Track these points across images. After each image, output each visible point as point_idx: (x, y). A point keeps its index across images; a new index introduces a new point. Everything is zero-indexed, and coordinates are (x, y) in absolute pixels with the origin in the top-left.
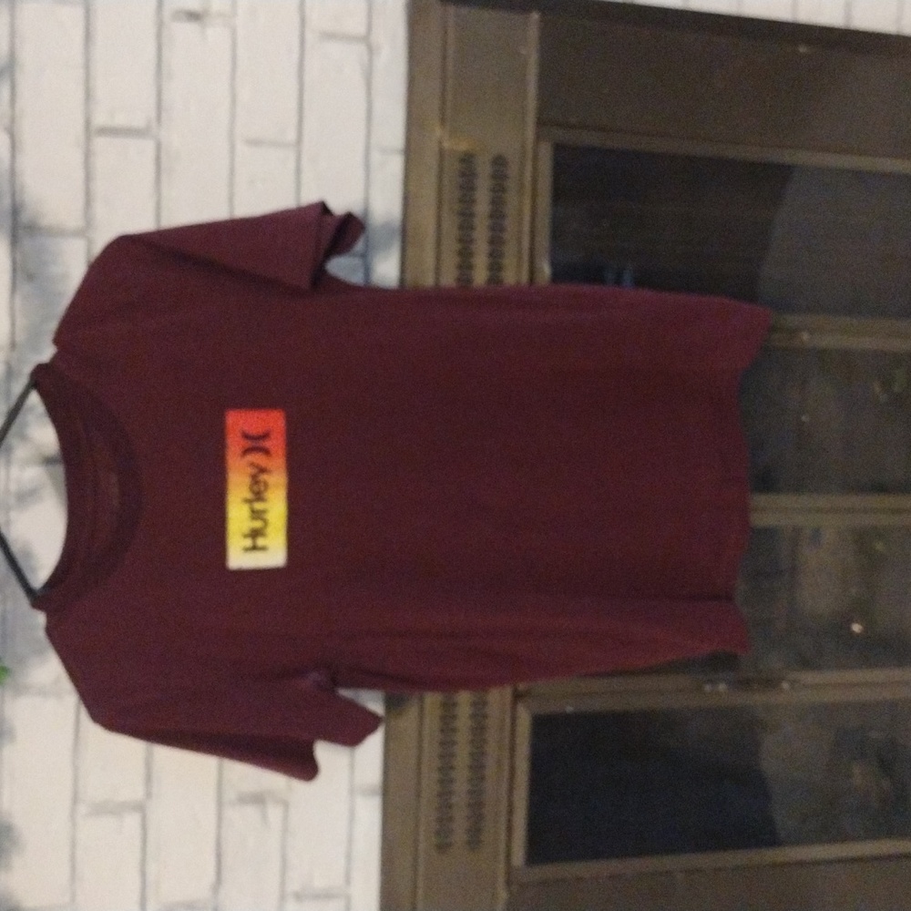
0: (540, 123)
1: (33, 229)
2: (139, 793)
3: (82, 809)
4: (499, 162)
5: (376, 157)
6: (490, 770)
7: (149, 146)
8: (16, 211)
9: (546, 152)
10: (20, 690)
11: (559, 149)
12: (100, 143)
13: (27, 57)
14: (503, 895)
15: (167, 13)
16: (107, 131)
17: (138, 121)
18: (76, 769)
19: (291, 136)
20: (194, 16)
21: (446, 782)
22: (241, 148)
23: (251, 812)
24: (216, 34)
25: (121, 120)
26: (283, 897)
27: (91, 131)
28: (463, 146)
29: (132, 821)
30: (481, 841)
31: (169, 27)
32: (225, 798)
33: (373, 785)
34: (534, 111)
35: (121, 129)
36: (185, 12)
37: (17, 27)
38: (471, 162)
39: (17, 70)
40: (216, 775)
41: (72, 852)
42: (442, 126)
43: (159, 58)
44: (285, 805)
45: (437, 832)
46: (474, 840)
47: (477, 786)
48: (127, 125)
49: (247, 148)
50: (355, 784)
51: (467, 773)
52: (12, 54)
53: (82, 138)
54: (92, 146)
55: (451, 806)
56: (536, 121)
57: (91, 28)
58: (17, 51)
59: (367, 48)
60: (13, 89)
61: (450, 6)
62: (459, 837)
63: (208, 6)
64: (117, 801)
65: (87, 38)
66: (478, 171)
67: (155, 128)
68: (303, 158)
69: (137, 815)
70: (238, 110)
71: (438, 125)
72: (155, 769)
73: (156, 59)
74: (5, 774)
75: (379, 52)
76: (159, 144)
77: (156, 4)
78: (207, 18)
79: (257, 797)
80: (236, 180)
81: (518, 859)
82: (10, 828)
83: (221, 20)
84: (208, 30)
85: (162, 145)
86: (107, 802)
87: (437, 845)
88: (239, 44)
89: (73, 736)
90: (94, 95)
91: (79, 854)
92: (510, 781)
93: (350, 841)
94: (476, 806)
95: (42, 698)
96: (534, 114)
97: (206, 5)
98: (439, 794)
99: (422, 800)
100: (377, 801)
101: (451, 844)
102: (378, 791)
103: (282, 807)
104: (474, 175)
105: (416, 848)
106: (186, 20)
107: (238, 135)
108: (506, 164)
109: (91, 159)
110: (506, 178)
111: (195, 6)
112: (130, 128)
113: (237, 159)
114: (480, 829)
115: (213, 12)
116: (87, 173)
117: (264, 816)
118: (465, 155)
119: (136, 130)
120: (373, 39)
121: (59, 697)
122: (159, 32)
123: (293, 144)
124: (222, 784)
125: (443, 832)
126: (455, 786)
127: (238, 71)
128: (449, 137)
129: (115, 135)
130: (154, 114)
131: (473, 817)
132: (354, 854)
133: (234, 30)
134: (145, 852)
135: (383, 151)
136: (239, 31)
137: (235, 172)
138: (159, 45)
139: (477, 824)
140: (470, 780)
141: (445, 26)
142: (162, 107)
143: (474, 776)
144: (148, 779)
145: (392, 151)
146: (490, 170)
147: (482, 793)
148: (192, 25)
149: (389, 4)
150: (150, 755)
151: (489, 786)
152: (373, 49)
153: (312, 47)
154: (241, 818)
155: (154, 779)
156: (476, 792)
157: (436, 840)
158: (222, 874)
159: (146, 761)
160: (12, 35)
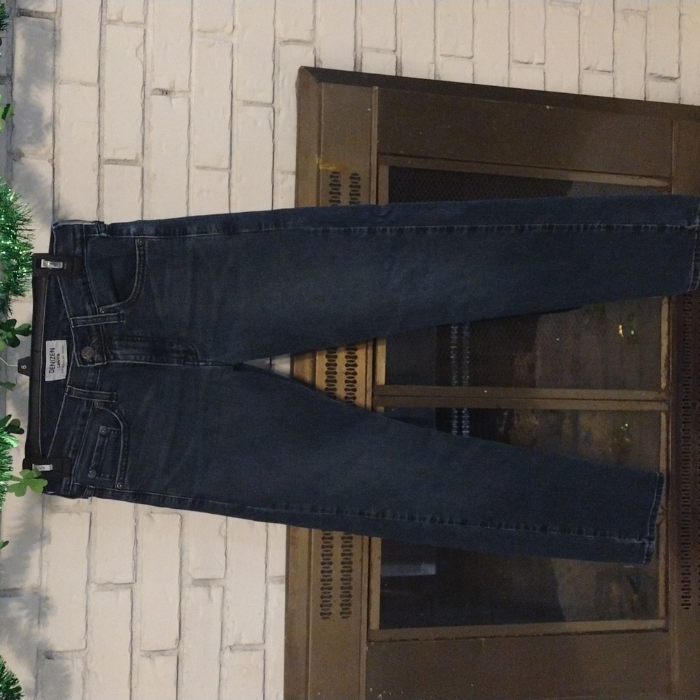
0: (379, 153)
2: (129, 578)
3: (93, 587)
4: (355, 177)
5: (278, 177)
6: (356, 566)
7: (138, 169)
8: (54, 211)
9: (385, 171)
10: (54, 509)
11: (392, 168)
12: (107, 168)
13: (63, 118)
14: (365, 648)
15: (148, 93)
16: (109, 161)
17: (132, 157)
18: (89, 561)
19: (226, 164)
20: (165, 92)
21: (326, 572)
22: (193, 170)
23: (201, 591)
24: (178, 102)
25: (120, 155)
26: (221, 649)
27: (101, 162)
28: (331, 169)
29: (124, 595)
30: (350, 613)
31: (149, 99)
32: (184, 583)
33: (281, 576)
34: (376, 145)
35: (120, 160)
36: (160, 90)
37: (57, 100)
38: (337, 177)
39: (57, 126)
40: (179, 567)
41: (86, 615)
42: (319, 156)
43: (144, 118)
44: (224, 588)
45: (321, 606)
46: (346, 612)
47: (347, 576)
48: (123, 158)
49: (197, 171)
50: (268, 575)
51: (340, 567)
52: (54, 115)
53: (96, 166)
54: (101, 171)
55: (331, 589)
56: (378, 153)
57: (101, 100)
58: (57, 114)
59: (272, 110)
60: (54, 136)
61: (323, 83)
62: (336, 609)
63: (174, 86)
64: (115, 582)
65: (99, 106)
66: (341, 183)
67: (141, 160)
68: (233, 177)
69: (128, 592)
70: (192, 148)
71: (316, 155)
72: (139, 562)
73: (141, 119)
74: (44, 563)
75: (279, 112)
76: (143, 169)
77: (142, 85)
78: (173, 93)
79: (205, 583)
80: (191, 191)
81: (375, 624)
82: (47, 598)
83: (181, 94)
84: (173, 100)
85: (145, 169)
86: (109, 583)
87: (321, 614)
88: (192, 108)
89: (87, 540)
90: (104, 140)
91: (91, 617)
92: (369, 573)
93: (265, 613)
94: (347, 589)
95: (68, 514)
96: (376, 148)
97: (172, 85)
98: (322, 580)
99: (312, 584)
100: (283, 586)
101: (330, 614)
102: (284, 581)
103: (221, 589)
104: (339, 185)
105: (308, 616)
106: (160, 95)
107: (192, 164)
108: (359, 179)
109: (101, 178)
110: (359, 187)
111: (165, 86)
112: (125, 160)
113: (191, 179)
114: (350, 605)
115: (176, 89)
116: (99, 187)
117: (209, 595)
118: (334, 173)
119: (129, 161)
120: (276, 105)
121: (79, 514)
122: (144, 102)
123: (227, 169)
124: (183, 573)
125: (326, 606)
126: (333, 575)
127: (192, 124)
128: (323, 163)
129: (116, 164)
130: (140, 151)
131: (345, 596)
132: (268, 622)
133: (189, 100)
134: (132, 616)
135: (283, 173)
136: (192, 101)
137: (190, 186)
138: (143, 110)
139: (348, 600)
140: (342, 571)
141: (320, 95)
142: (145, 147)
143: (345, 569)
144: (135, 569)
145: (288, 172)
146: (349, 182)
147: (350, 581)
148: (164, 97)
149: (286, 84)
150: (136, 553)
151: (355, 575)
152: (276, 111)
153: (238, 110)
154: (195, 595)
155: (139, 568)
156: (347, 579)
157: (320, 611)
158: (182, 632)
159: (134, 556)
160: (54, 104)
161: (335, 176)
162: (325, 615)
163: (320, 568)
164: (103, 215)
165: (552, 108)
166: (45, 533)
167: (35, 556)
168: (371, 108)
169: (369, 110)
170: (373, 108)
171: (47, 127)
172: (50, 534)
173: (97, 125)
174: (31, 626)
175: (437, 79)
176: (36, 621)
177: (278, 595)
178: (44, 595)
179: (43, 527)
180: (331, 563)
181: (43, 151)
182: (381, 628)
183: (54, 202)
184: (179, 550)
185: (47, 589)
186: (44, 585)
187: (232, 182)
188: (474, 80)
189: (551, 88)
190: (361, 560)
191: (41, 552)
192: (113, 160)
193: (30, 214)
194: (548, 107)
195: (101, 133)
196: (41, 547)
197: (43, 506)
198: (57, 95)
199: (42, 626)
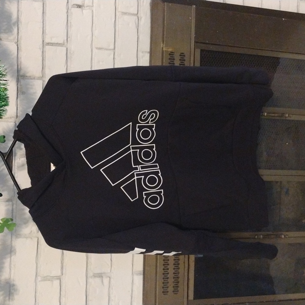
1: (24, 77)
2: (59, 274)
3: (39, 278)
4: (182, 55)
5: (140, 54)
7: (64, 49)
8: (18, 71)
9: (198, 52)
10: (18, 236)
12: (47, 48)
13: (23, 19)
15: (70, 6)
16: (48, 44)
17: (61, 42)
18: (37, 264)
19: (112, 47)
20: (79, 6)
21: (166, 269)
22: (94, 50)
23: (98, 280)
24: (86, 12)
25: (54, 41)
27: (44, 44)
28: (170, 50)
29: (56, 283)
30: (178, 291)
31: (70, 10)
32: (89, 276)
33: (140, 271)
34: (194, 38)
35: (54, 43)
36: (76, 5)
37: (20, 9)
38: (173, 55)
39: (20, 23)
40: (86, 266)
41: (35, 294)
42: (163, 43)
43: (67, 20)
44: (110, 278)
45: (163, 288)
46: (176, 291)
47: (177, 271)
48: (56, 42)
49: (97, 51)
50: (134, 271)
51: (173, 267)
52: (18, 18)
53: (41, 46)
54: (44, 49)
55: (168, 278)
56: (195, 42)
57: (44, 10)
58: (20, 17)
59: (137, 17)
60: (18, 29)
61: (166, 3)
62: (171, 289)
63: (84, 4)
64: (51, 276)
65: (43, 13)
66: (175, 58)
67: (66, 43)
68: (116, 54)
69: (59, 281)
70: (94, 37)
71: (161, 43)
72: (64, 264)
73: (66, 21)
74: (12, 266)
75: (141, 18)
76: (67, 49)
77: (67, 2)
78: (83, 7)
79: (100, 276)
80: (93, 61)
81: (191, 297)
82: (14, 285)
83: (88, 7)
84: (84, 11)
85: (68, 49)
86: (48, 276)
87: (163, 292)
88: (94, 15)
89: (36, 253)
90: (45, 32)
91: (38, 294)
92: (188, 269)
93: (132, 291)
94: (176, 278)
95: (26, 239)
96: (194, 39)
97: (83, 3)
98: (163, 274)
99: (158, 275)
100: (142, 277)
101: (168, 292)
102: (142, 273)
103: (109, 278)
104: (174, 59)
105: (156, 293)
106: (76, 8)
107: (94, 47)
108: (184, 56)
109: (44, 53)
110: (184, 60)
111: (79, 3)
112: (58, 43)
113: (93, 55)
114: (178, 287)
115: (85, 5)
116: (43, 58)
117: (102, 282)
118: (171, 52)
119: (59, 44)
120: (139, 15)
121: (31, 238)
122: (67, 11)
123: (113, 49)
124: (88, 270)
125: (165, 287)
126: (169, 271)
127: (94, 25)
128: (166, 46)
129: (52, 45)
130: (66, 38)
131: (176, 282)
132: (133, 295)
133: (93, 11)
134: (60, 294)
135: (143, 52)
136: (94, 11)
137: (93, 59)
138: (67, 16)
139: (177, 285)
140: (174, 269)
141: (164, 10)
142: (68, 36)
143: (176, 268)
144: (62, 268)
145: (146, 52)
146: (179, 58)
147: (178, 274)
148: (79, 9)
149: (144, 4)
150: (63, 259)
151: (181, 271)
152: (139, 19)
153: (119, 17)
154: (94, 282)
155: (64, 267)
156: (176, 273)
157: (162, 290)
158: (87, 302)
159: (61, 261)
160: (18, 11)
161: (171, 54)
162: (165, 292)
163: (163, 267)
164: (45, 73)
165: (285, 19)
166: (13, 249)
167: (7, 262)
168: (191, 17)
169: (190, 18)
170: (192, 17)
171: (14, 24)
172: (15, 250)
173: (42, 23)
174: (5, 301)
175: (224, 2)
176: (7, 298)
177: (139, 281)
178: (12, 283)
179: (11, 246)
180: (168, 265)
181: (12, 38)
182: (194, 299)
183: (18, 65)
184: (86, 258)
185: (14, 280)
186: (12, 277)
187: (115, 57)
188: (243, 4)
189: (283, 9)
190: (184, 262)
191: (11, 260)
192: (51, 43)
193: (6, 71)
194: (284, 19)
195: (44, 28)
196: (11, 257)
197: (12, 235)
198: (20, 6)
199: (11, 300)
